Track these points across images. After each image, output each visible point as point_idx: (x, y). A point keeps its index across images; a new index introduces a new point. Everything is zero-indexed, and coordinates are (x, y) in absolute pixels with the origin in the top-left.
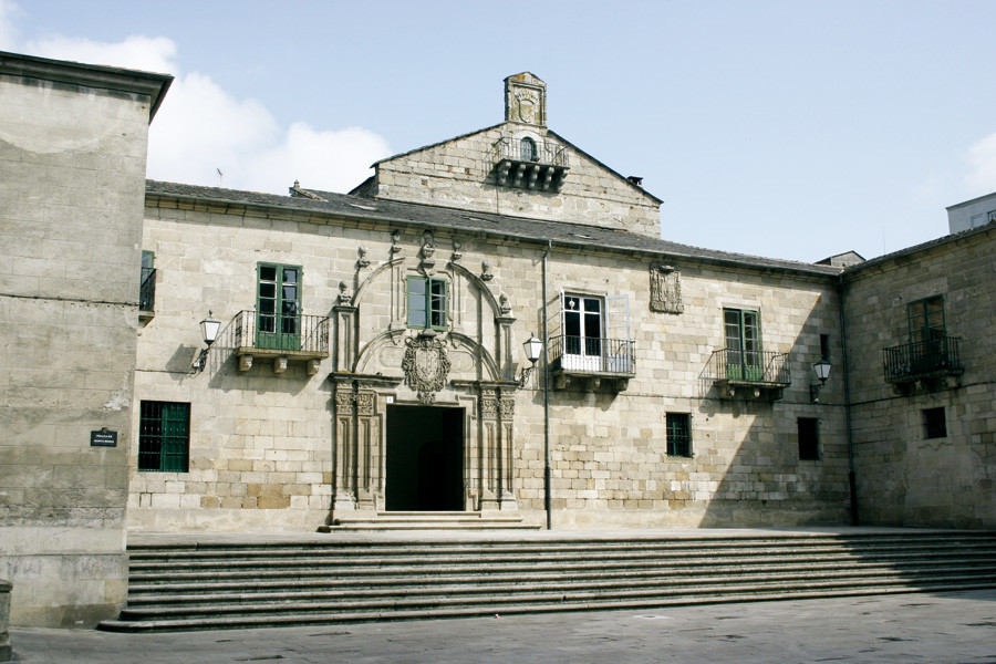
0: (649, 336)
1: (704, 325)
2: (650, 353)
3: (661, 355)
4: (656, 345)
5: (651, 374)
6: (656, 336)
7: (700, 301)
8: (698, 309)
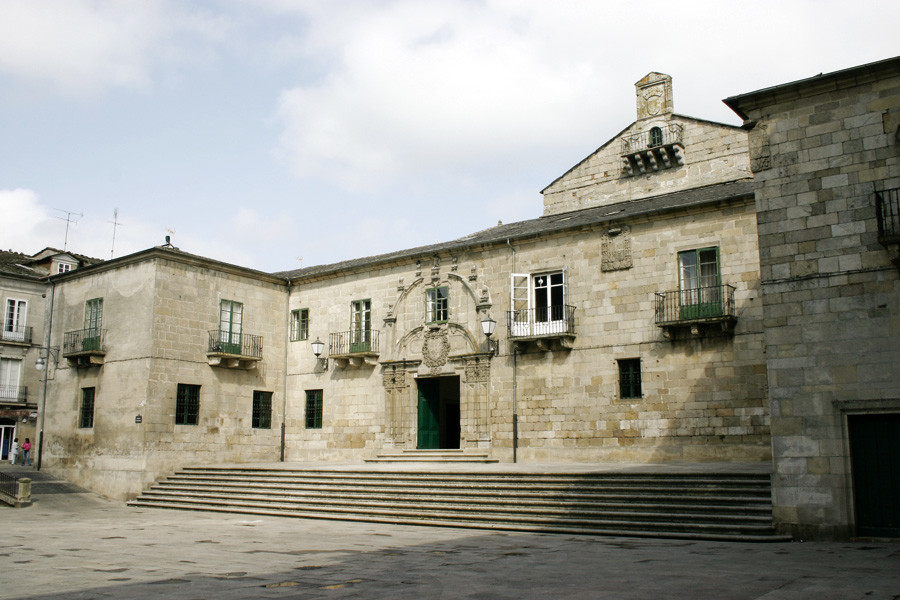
0: (600, 296)
1: (655, 274)
2: (601, 310)
3: (611, 309)
4: (606, 302)
5: (602, 327)
6: (607, 294)
7: (651, 252)
8: (649, 261)
